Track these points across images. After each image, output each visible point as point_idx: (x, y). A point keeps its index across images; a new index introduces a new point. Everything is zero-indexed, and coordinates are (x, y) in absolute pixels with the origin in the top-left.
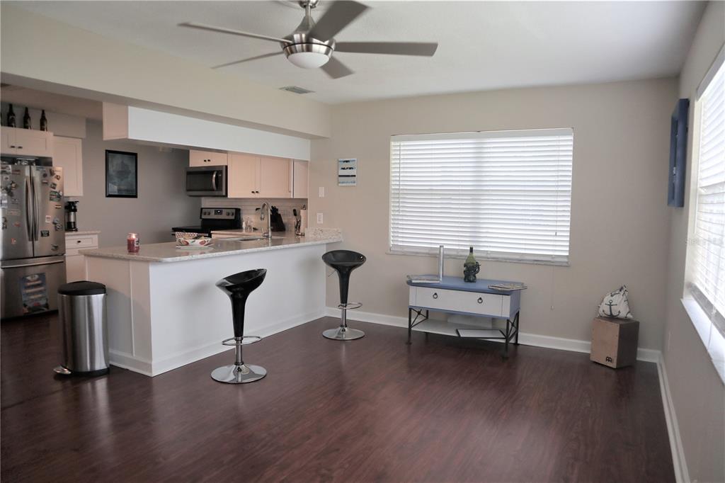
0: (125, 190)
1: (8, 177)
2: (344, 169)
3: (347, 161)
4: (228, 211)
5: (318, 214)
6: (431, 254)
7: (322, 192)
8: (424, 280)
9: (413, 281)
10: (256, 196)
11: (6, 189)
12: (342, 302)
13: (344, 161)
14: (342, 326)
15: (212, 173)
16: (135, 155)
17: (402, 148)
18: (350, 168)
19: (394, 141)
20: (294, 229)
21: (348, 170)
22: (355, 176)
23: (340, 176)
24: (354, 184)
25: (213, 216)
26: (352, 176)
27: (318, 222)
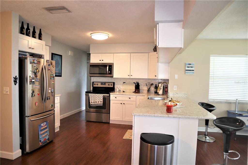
0: (58, 73)
1: (35, 65)
2: (188, 67)
3: (190, 64)
4: (109, 83)
5: (174, 86)
6: (228, 102)
7: (176, 77)
8: (245, 114)
9: (244, 115)
10: (131, 77)
11: (34, 73)
12: (206, 125)
13: (189, 64)
14: (205, 135)
15: (106, 66)
16: (61, 56)
17: (215, 60)
18: (191, 67)
19: (212, 57)
20: (146, 92)
21: (190, 68)
22: (194, 70)
23: (186, 70)
24: (193, 74)
25: (100, 85)
26: (192, 70)
27: (174, 89)
